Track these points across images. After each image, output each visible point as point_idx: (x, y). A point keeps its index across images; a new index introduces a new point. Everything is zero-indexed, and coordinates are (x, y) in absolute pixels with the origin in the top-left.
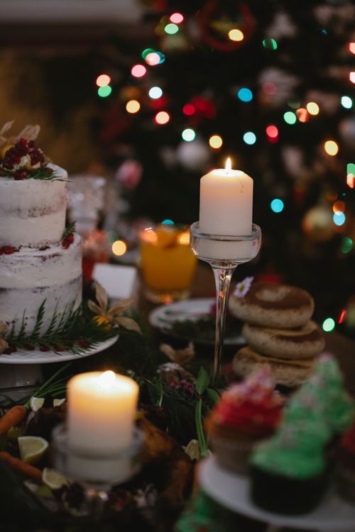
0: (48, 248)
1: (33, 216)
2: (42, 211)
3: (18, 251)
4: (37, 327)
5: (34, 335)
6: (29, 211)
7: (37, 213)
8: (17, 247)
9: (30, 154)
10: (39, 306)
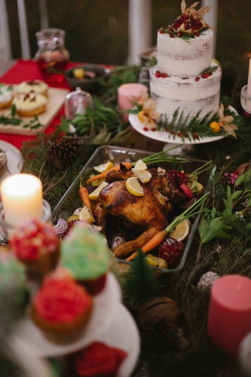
0: (188, 78)
1: (178, 59)
2: (183, 58)
3: (169, 77)
4: (174, 121)
5: (172, 125)
6: (175, 56)
7: (180, 58)
8: (169, 74)
9: (185, 23)
10: (176, 109)
